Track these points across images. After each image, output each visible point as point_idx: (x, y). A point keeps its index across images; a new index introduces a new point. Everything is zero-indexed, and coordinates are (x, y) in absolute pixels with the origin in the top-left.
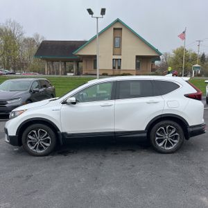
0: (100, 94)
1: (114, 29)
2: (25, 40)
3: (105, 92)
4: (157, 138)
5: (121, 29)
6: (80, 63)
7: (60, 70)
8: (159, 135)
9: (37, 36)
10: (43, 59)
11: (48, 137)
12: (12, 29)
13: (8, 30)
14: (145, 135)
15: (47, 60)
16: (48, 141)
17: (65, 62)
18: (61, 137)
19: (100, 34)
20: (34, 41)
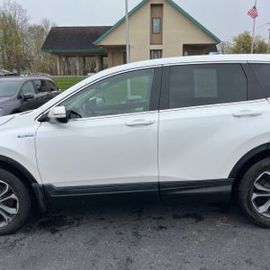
0: (132, 100)
1: (152, 5)
2: (31, 29)
3: (139, 97)
4: (255, 196)
5: (162, 5)
6: (105, 58)
7: (78, 68)
8: (260, 188)
9: (47, 23)
10: (53, 53)
11: (13, 196)
12: (12, 13)
13: (7, 15)
14: (228, 188)
15: (60, 55)
16: (12, 204)
17: (84, 56)
18: (40, 196)
19: (131, 14)
20: (43, 29)
